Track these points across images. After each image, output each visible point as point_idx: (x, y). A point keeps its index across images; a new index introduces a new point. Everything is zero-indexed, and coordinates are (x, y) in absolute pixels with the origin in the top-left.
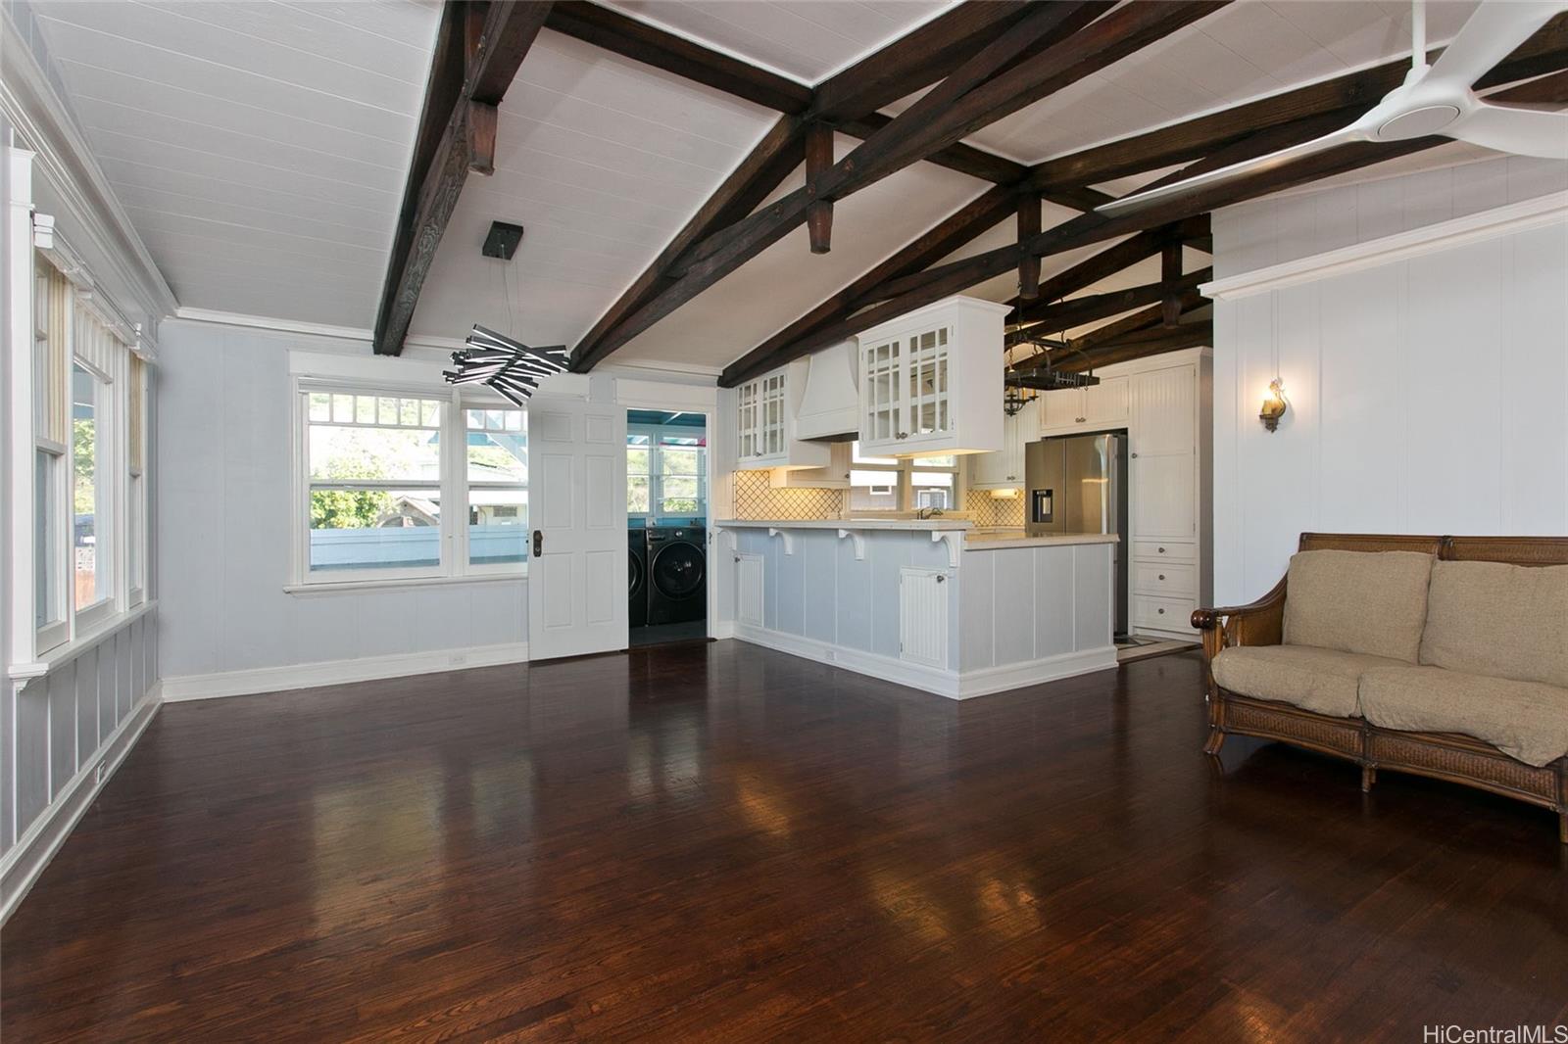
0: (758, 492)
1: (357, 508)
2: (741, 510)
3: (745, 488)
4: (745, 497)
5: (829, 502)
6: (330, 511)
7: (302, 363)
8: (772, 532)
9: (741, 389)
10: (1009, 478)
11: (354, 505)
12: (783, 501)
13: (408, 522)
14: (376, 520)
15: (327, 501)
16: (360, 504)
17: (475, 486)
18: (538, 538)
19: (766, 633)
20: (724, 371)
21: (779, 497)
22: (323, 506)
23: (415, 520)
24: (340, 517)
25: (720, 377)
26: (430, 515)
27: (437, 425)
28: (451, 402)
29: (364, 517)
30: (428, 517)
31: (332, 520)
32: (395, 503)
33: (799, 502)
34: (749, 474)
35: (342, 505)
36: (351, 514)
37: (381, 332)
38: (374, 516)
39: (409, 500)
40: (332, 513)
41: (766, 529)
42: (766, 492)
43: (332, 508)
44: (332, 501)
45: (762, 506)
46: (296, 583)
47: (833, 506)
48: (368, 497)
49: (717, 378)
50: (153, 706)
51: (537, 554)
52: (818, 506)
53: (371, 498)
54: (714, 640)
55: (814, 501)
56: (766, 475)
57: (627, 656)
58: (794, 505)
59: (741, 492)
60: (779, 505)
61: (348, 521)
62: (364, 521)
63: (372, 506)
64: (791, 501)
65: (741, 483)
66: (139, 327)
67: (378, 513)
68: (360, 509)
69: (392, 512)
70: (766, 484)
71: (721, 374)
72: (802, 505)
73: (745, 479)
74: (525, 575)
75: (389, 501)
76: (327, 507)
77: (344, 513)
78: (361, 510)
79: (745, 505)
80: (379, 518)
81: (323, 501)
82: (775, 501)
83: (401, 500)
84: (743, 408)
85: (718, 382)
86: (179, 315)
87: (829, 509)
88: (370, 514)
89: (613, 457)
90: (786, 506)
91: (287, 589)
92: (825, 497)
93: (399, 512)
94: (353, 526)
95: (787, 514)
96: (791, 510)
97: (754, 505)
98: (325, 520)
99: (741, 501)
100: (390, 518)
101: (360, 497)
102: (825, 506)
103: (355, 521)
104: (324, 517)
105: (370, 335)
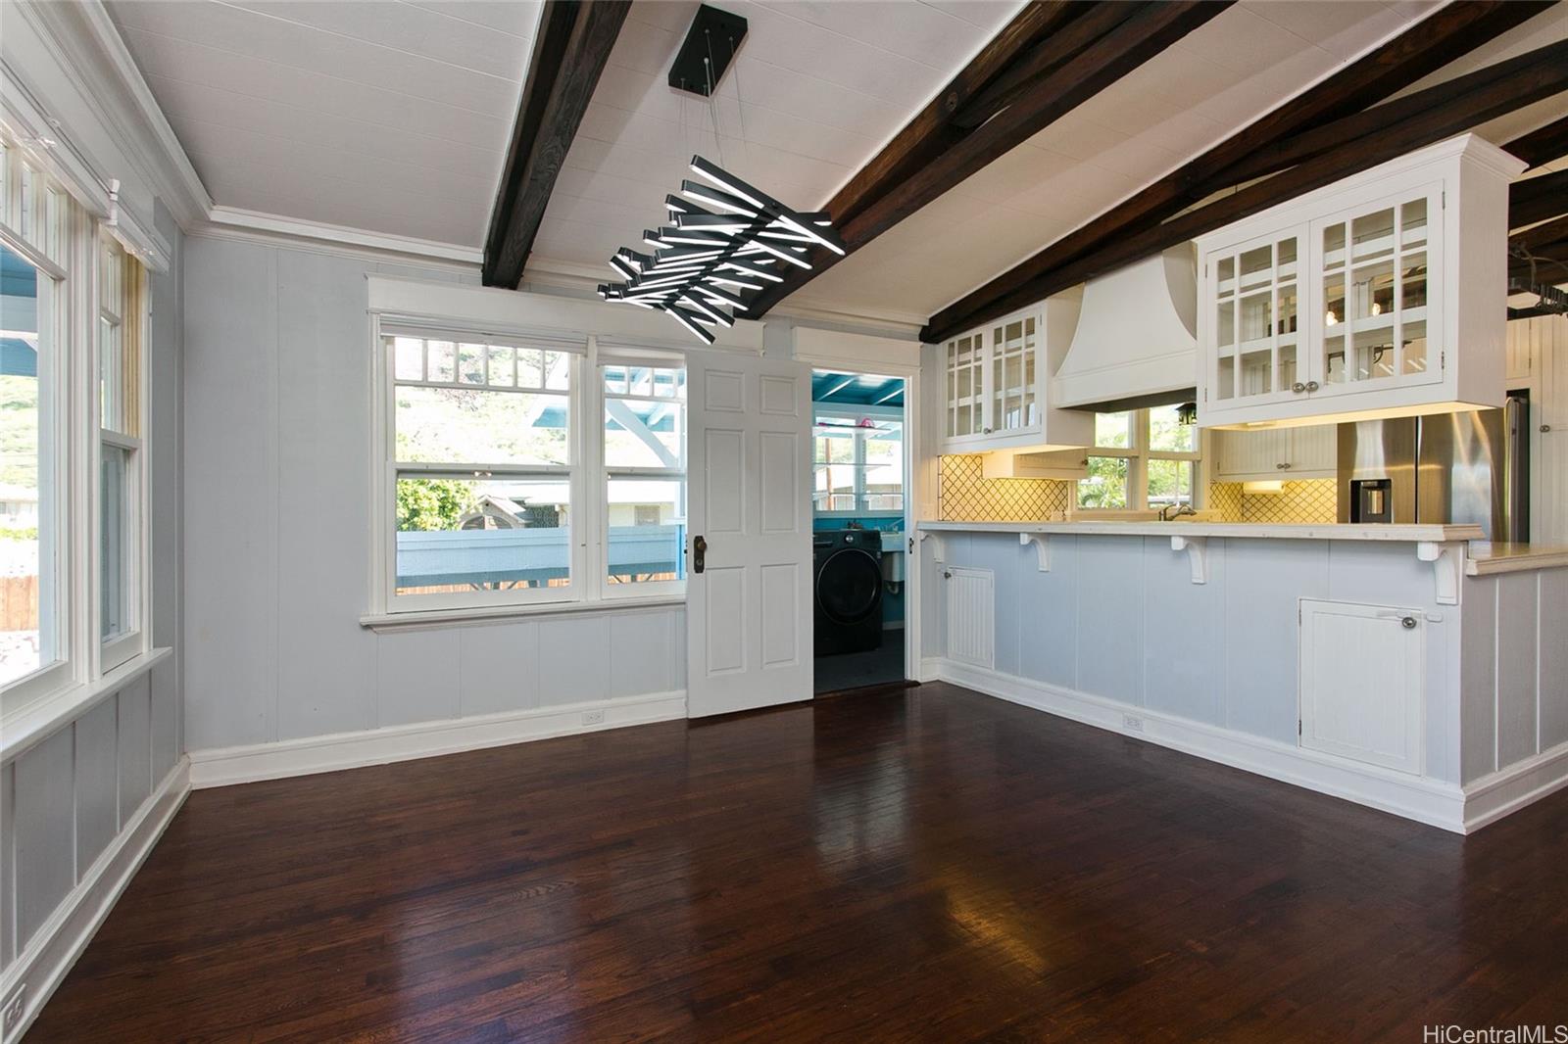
0: (968, 484)
1: (440, 507)
2: (948, 508)
3: (953, 478)
4: (953, 490)
5: (1052, 497)
6: (414, 510)
7: (384, 294)
8: (1025, 539)
9: (952, 345)
10: (1280, 466)
11: (437, 504)
12: (998, 496)
13: (489, 521)
14: (459, 520)
15: (411, 500)
16: (443, 503)
17: (618, 474)
18: (700, 547)
19: (999, 679)
20: (932, 320)
21: (993, 490)
22: (406, 506)
23: (495, 518)
24: (424, 516)
25: (924, 327)
26: (511, 514)
27: (565, 385)
28: (586, 356)
29: (447, 517)
30: (509, 516)
31: (416, 519)
32: (478, 502)
33: (1016, 497)
34: (958, 460)
35: (425, 504)
36: (434, 513)
37: (494, 249)
38: (457, 515)
39: (491, 500)
40: (415, 513)
41: (1016, 535)
42: (978, 484)
43: (415, 507)
44: (416, 500)
45: (973, 502)
46: (376, 613)
47: (1056, 503)
48: (451, 495)
49: (919, 329)
50: (176, 795)
51: (699, 569)
52: (1039, 502)
53: (453, 497)
54: (916, 684)
55: (1035, 497)
56: (978, 460)
57: (811, 710)
58: (1012, 502)
59: (948, 484)
60: (993, 502)
61: (430, 520)
62: (447, 521)
63: (454, 504)
64: (1007, 496)
65: (948, 472)
66: (116, 185)
67: (460, 513)
68: (443, 508)
69: (473, 511)
70: (978, 473)
71: (927, 324)
72: (1021, 502)
73: (953, 466)
74: (682, 598)
75: (472, 500)
76: (410, 507)
77: (427, 513)
78: (446, 508)
79: (953, 502)
80: (462, 517)
81: (406, 500)
82: (988, 496)
83: (483, 499)
84: (956, 369)
85: (920, 335)
86: (212, 219)
87: (1052, 507)
88: (453, 514)
89: (795, 433)
90: (1003, 502)
91: (365, 620)
92: (1048, 491)
93: (481, 511)
94: (436, 525)
95: (1002, 514)
96: (1007, 508)
97: (963, 502)
98: (408, 520)
99: (948, 496)
100: (474, 517)
101: (442, 495)
102: (1048, 503)
103: (439, 520)
104: (407, 516)
105: (478, 256)
